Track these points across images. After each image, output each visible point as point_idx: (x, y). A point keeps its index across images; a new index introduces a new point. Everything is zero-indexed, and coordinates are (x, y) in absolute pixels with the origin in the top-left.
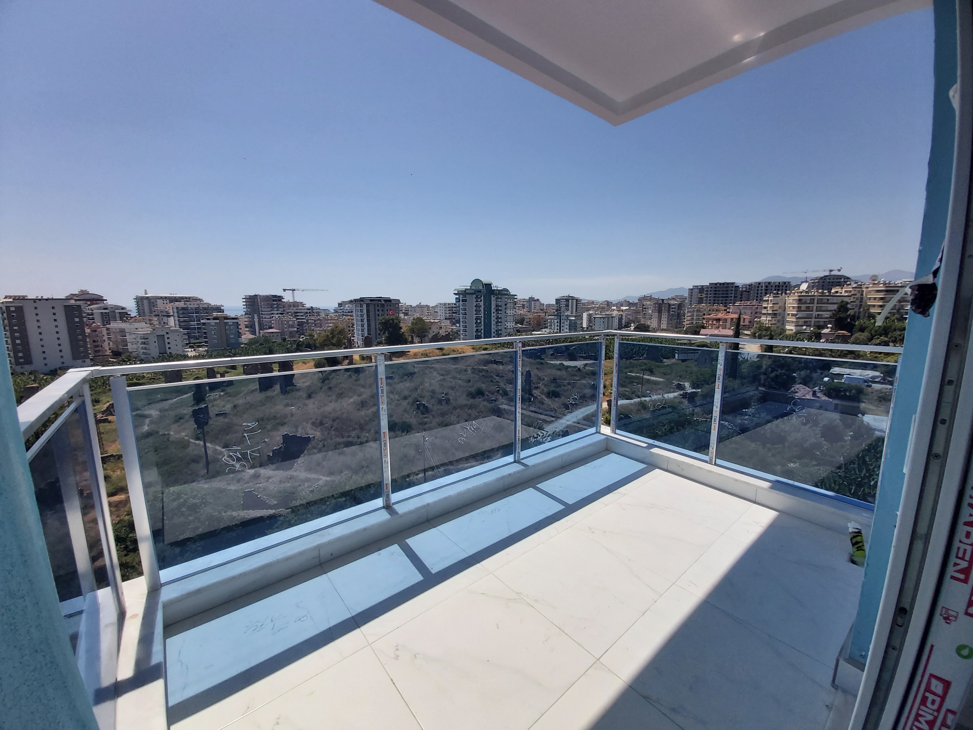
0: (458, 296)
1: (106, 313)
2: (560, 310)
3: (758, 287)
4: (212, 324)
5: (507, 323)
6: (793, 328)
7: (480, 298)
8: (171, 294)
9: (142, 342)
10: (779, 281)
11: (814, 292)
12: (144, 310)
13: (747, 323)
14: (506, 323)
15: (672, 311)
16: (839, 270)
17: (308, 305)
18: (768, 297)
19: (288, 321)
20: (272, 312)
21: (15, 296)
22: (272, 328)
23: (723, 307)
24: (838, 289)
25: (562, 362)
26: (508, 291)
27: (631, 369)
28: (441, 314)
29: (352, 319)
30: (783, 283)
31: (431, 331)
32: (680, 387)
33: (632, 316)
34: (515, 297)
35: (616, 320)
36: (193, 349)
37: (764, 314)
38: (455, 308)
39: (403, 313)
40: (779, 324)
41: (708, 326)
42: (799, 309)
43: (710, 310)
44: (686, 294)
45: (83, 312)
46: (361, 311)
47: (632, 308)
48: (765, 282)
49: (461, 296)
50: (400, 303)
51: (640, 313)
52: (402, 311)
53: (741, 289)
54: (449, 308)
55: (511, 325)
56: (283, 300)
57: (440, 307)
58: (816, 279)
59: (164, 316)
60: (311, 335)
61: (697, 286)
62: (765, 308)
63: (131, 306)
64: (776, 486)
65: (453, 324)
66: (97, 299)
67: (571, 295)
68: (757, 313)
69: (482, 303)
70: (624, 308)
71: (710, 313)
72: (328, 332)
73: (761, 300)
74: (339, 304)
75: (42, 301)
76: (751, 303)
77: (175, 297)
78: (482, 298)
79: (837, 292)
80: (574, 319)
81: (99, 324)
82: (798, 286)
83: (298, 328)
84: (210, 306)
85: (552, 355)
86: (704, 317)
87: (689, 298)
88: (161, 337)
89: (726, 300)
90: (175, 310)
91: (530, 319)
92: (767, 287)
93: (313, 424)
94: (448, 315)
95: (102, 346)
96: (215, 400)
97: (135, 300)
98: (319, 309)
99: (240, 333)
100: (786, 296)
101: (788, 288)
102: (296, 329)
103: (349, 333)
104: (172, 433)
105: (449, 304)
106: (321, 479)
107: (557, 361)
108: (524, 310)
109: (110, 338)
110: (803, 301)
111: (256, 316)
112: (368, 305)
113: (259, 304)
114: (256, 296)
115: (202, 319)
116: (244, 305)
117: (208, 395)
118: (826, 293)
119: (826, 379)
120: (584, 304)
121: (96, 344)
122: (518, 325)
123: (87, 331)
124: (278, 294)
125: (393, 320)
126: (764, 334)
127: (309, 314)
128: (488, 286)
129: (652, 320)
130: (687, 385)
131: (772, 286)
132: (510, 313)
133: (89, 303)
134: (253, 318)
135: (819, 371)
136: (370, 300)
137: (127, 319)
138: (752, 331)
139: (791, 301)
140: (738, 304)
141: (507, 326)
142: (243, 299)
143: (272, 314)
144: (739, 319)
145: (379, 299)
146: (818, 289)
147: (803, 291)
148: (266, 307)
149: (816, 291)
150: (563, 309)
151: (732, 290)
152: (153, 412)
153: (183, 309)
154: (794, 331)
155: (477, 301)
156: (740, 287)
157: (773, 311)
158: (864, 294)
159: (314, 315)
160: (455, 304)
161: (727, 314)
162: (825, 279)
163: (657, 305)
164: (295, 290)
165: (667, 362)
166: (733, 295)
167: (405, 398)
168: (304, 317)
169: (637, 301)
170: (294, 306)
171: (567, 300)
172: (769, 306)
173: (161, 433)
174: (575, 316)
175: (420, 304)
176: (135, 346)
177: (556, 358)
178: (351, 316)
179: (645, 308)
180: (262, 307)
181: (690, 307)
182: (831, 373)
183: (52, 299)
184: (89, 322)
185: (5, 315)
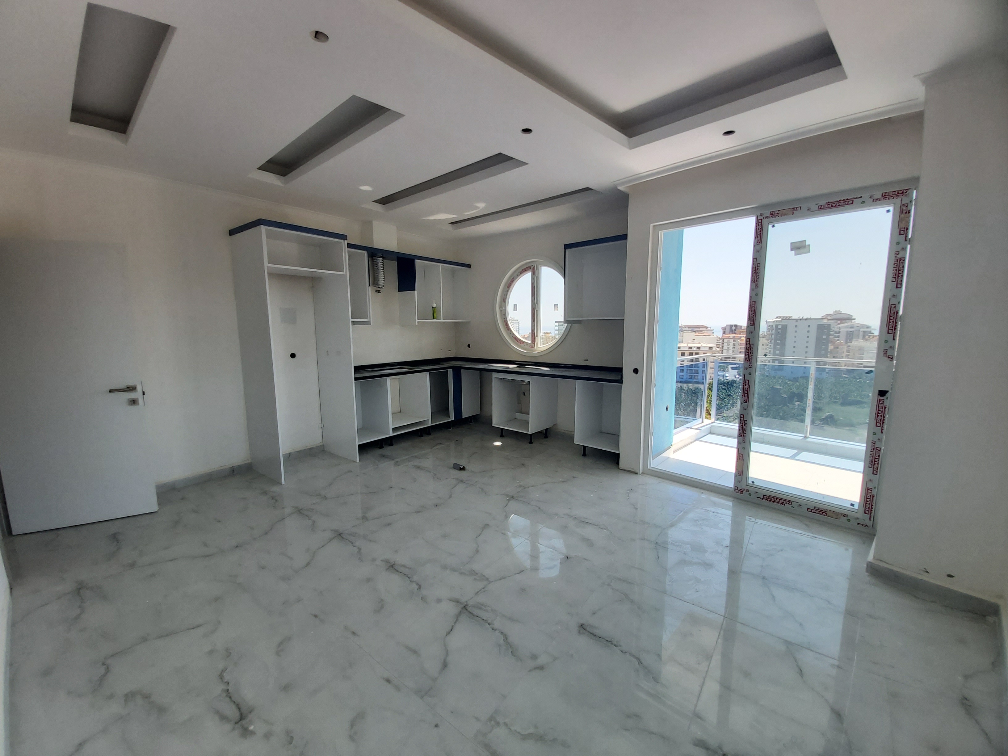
1: (851, 331)
21: (784, 317)
66: (848, 318)
75: (803, 320)
81: (842, 341)
109: (849, 355)
123: (831, 347)
133: (839, 322)
137: (869, 338)
183: (810, 319)
184: (834, 339)
185: (774, 331)
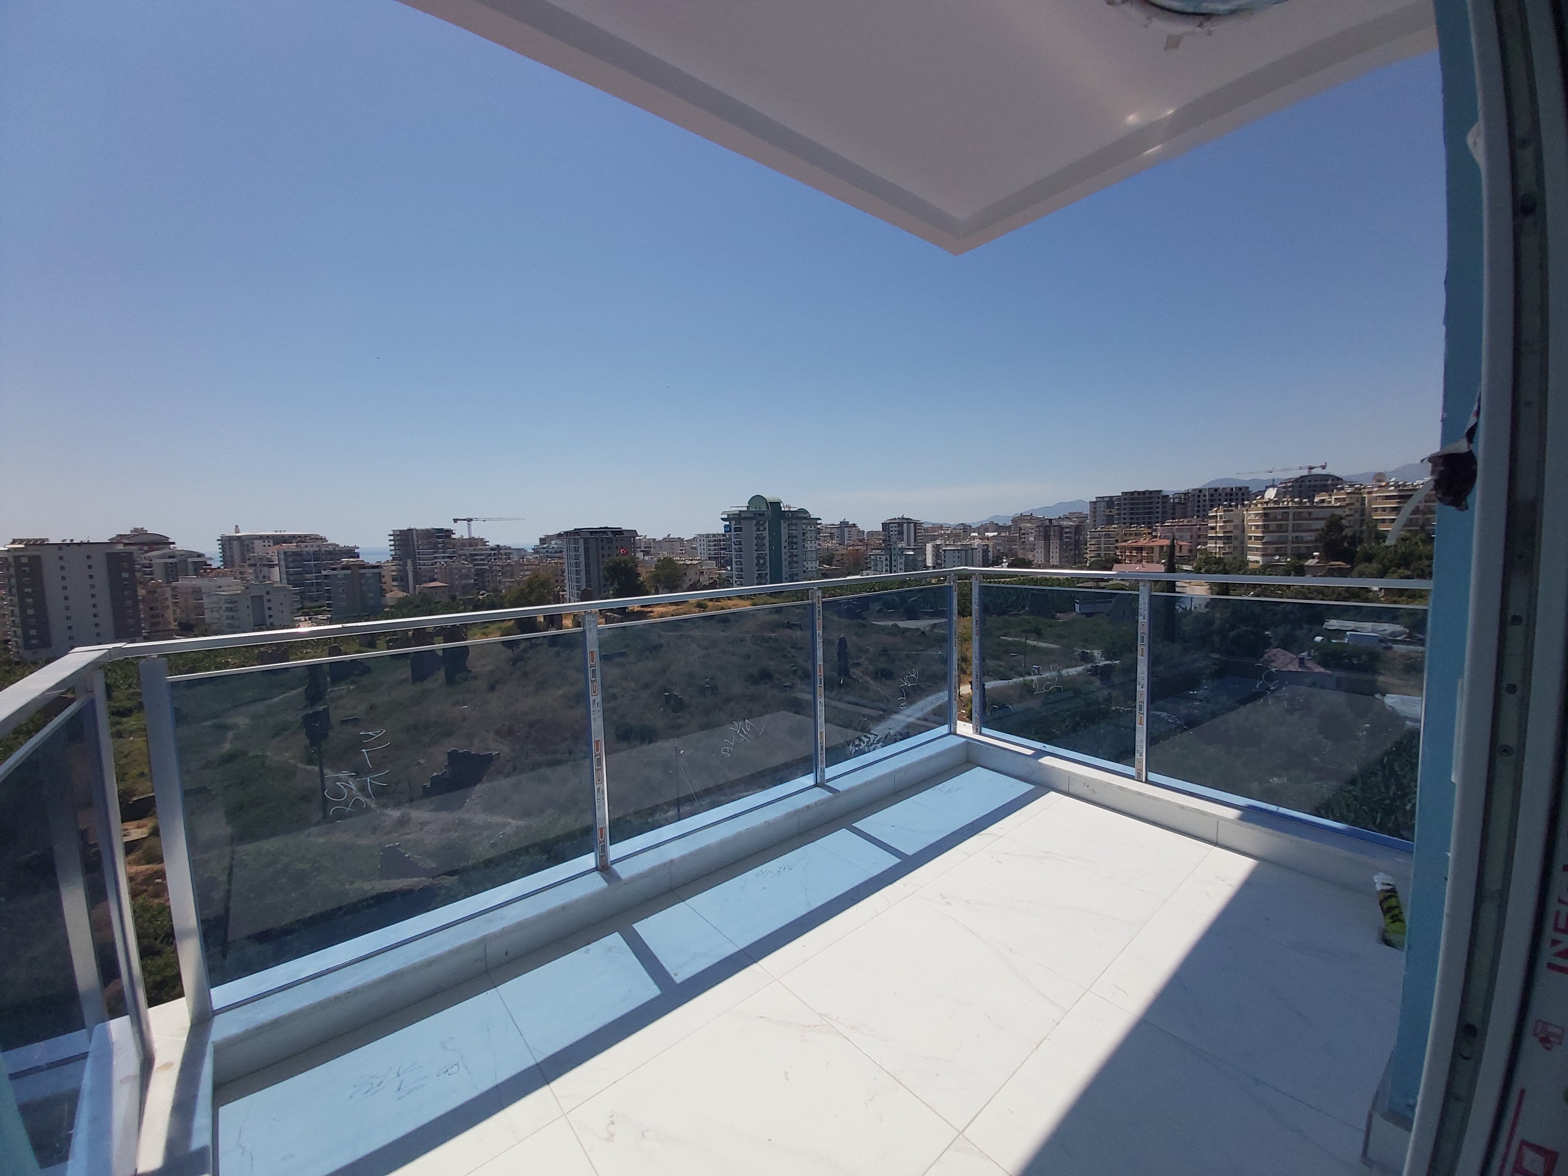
0: (727, 523)
1: (172, 564)
2: (889, 540)
3: (1199, 496)
4: (339, 577)
5: (807, 564)
6: (1258, 558)
7: (763, 525)
8: (276, 531)
9: (227, 608)
10: (1231, 486)
11: (1286, 502)
12: (232, 557)
13: (1185, 553)
14: (805, 563)
15: (1067, 537)
16: (1324, 467)
17: (492, 543)
18: (1216, 511)
19: (460, 570)
20: (435, 555)
21: (29, 540)
22: (434, 580)
23: (1146, 528)
24: (1323, 496)
25: (896, 622)
26: (806, 512)
27: (1006, 631)
28: (702, 553)
29: (561, 563)
30: (1237, 489)
31: (686, 579)
32: (1086, 658)
33: (1004, 547)
34: (819, 522)
35: (978, 554)
36: (307, 618)
37: (1212, 538)
38: (724, 541)
39: (641, 551)
40: (1236, 554)
41: (1125, 560)
42: (1266, 528)
43: (1126, 534)
44: (1087, 511)
45: (136, 563)
46: (576, 549)
47: (1002, 535)
48: (1209, 489)
49: (733, 522)
50: (637, 536)
51: (1015, 541)
52: (640, 548)
53: (1172, 501)
54: (715, 541)
55: (812, 565)
56: (454, 536)
57: (700, 541)
58: (1290, 482)
59: (264, 565)
60: (496, 590)
61: (1103, 498)
62: (1213, 528)
63: (212, 551)
64: (1249, 815)
65: (723, 566)
66: (162, 542)
67: (905, 517)
68: (1200, 538)
69: (766, 533)
70: (990, 534)
71: (1126, 538)
72: (523, 585)
73: (1206, 517)
74: (541, 540)
75: (71, 546)
76: (1189, 522)
77: (283, 536)
78: (767, 525)
79: (1323, 501)
80: (912, 553)
81: (160, 581)
82: (1262, 493)
83: (475, 580)
84: (337, 549)
85: (880, 611)
86: (1118, 545)
87: (1090, 516)
88: (258, 600)
89: (1150, 518)
90: (282, 556)
91: (842, 555)
92: (1212, 495)
93: (498, 732)
94: (712, 553)
95: (163, 616)
96: (341, 698)
97: (220, 542)
98: (510, 548)
99: (384, 589)
100: (1244, 509)
101: (1245, 497)
102: (472, 581)
103: (557, 584)
104: (269, 754)
105: (714, 535)
106: (509, 824)
107: (888, 620)
108: (834, 542)
109: (177, 602)
110: (1271, 516)
111: (409, 562)
112: (586, 541)
113: (416, 543)
114: (410, 530)
115: (324, 570)
116: (390, 545)
117: (329, 690)
118: (1305, 503)
119: (1318, 639)
120: (926, 530)
121: (154, 612)
122: (825, 566)
123: (141, 592)
124: (446, 527)
125: (625, 562)
126: (1213, 569)
127: (493, 558)
128: (776, 505)
129: (1036, 550)
130: (1097, 653)
131: (1220, 495)
132: (811, 547)
133: (146, 548)
134: (405, 565)
135: (1306, 626)
136: (591, 532)
137: (205, 572)
138: (1195, 564)
139: (1253, 517)
140: (1169, 524)
141: (807, 568)
142: (390, 535)
143: (436, 558)
144: (1172, 547)
145: (604, 531)
146: (1293, 497)
147: (1270, 500)
148: (426, 547)
149: (1291, 501)
150: (894, 539)
151: (1158, 503)
152: (241, 721)
153: (294, 554)
154: (1261, 563)
155: (758, 530)
156: (1170, 496)
157: (1224, 532)
158: (1366, 502)
159: (501, 559)
160: (724, 535)
161: (1153, 540)
162: (1302, 481)
163: (1042, 529)
164: (471, 520)
165: (1062, 618)
166: (1160, 510)
167: (646, 686)
168: (486, 562)
169: (1010, 523)
170: (470, 545)
171: (900, 525)
172: (1218, 525)
173: (250, 755)
174: (913, 550)
175: (669, 536)
176: (216, 615)
177: (887, 617)
178: (560, 558)
179: (1024, 534)
180: (420, 547)
181: (1093, 530)
182: (1326, 629)
183: (88, 543)
184: (145, 578)
185: (12, 570)
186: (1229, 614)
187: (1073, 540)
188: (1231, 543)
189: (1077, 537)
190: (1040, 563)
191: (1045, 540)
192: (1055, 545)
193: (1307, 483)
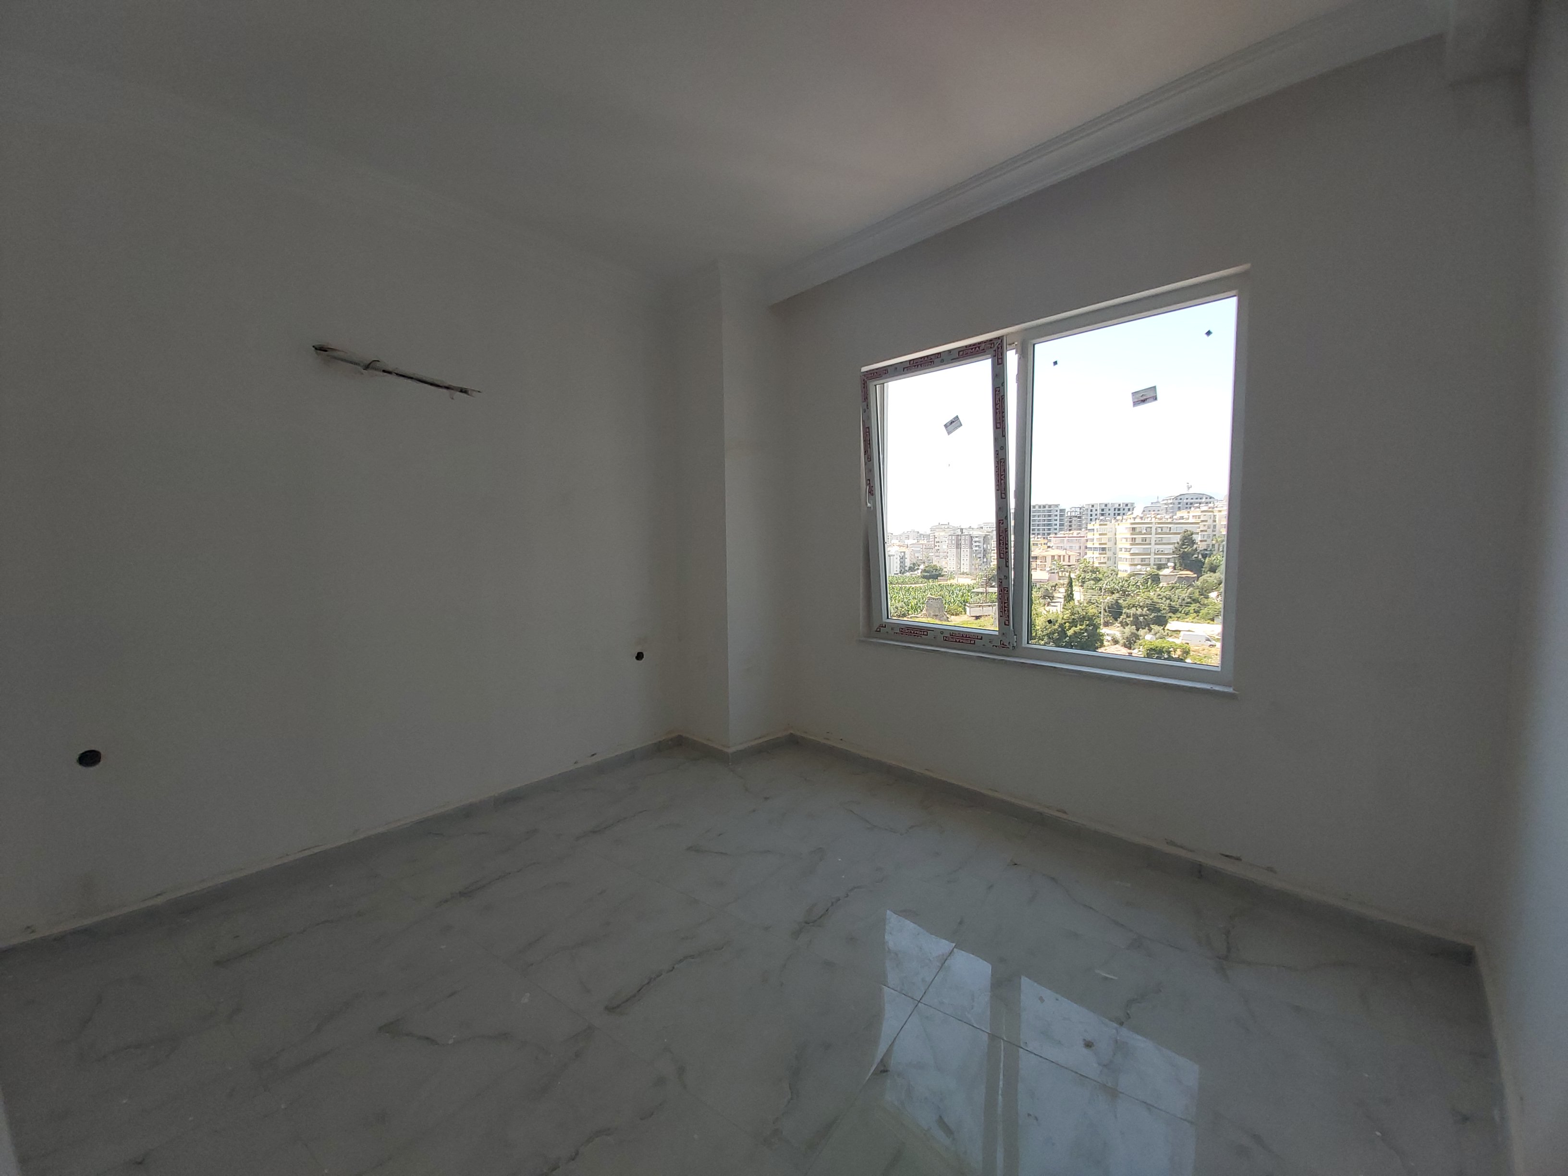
3: (1091, 511)
6: (1127, 568)
15: (976, 546)
18: (1094, 525)
24: (1183, 513)
30: (1125, 505)
33: (922, 554)
37: (1090, 549)
40: (1109, 563)
42: (1133, 541)
47: (921, 542)
51: (932, 548)
53: (1069, 514)
58: (1170, 499)
62: (1091, 540)
70: (909, 542)
73: (1086, 529)
79: (1182, 518)
89: (1049, 529)
92: (1103, 510)
100: (1117, 523)
110: (1137, 530)
126: (1088, 577)
129: (948, 559)
131: (1109, 510)
139: (1123, 530)
140: (1060, 536)
151: (1056, 515)
154: (1129, 572)
156: (1067, 510)
157: (1101, 544)
158: (1217, 520)
161: (1047, 549)
162: (1181, 499)
163: (953, 537)
166: (1058, 522)
169: (928, 532)
172: (1096, 537)
179: (939, 542)
186: (1068, 615)
187: (982, 548)
188: (1106, 554)
189: (985, 546)
190: (952, 569)
191: (957, 548)
192: (965, 552)
193: (1185, 501)
